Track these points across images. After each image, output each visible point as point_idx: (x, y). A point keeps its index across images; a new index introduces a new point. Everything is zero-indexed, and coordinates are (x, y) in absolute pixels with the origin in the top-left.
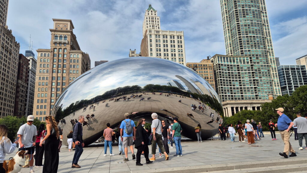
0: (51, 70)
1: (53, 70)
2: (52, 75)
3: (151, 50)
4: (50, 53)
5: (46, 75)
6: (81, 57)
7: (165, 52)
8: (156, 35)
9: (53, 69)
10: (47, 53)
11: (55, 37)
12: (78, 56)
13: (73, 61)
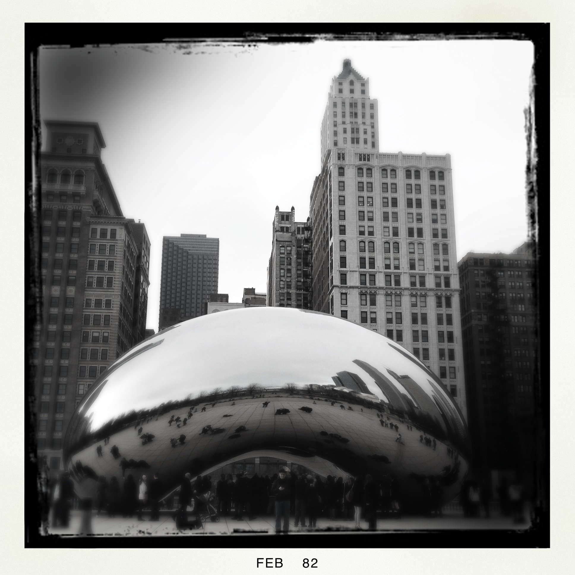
3: (342, 216)
6: (123, 237)
7: (386, 224)
8: (360, 169)
12: (113, 234)
13: (97, 249)
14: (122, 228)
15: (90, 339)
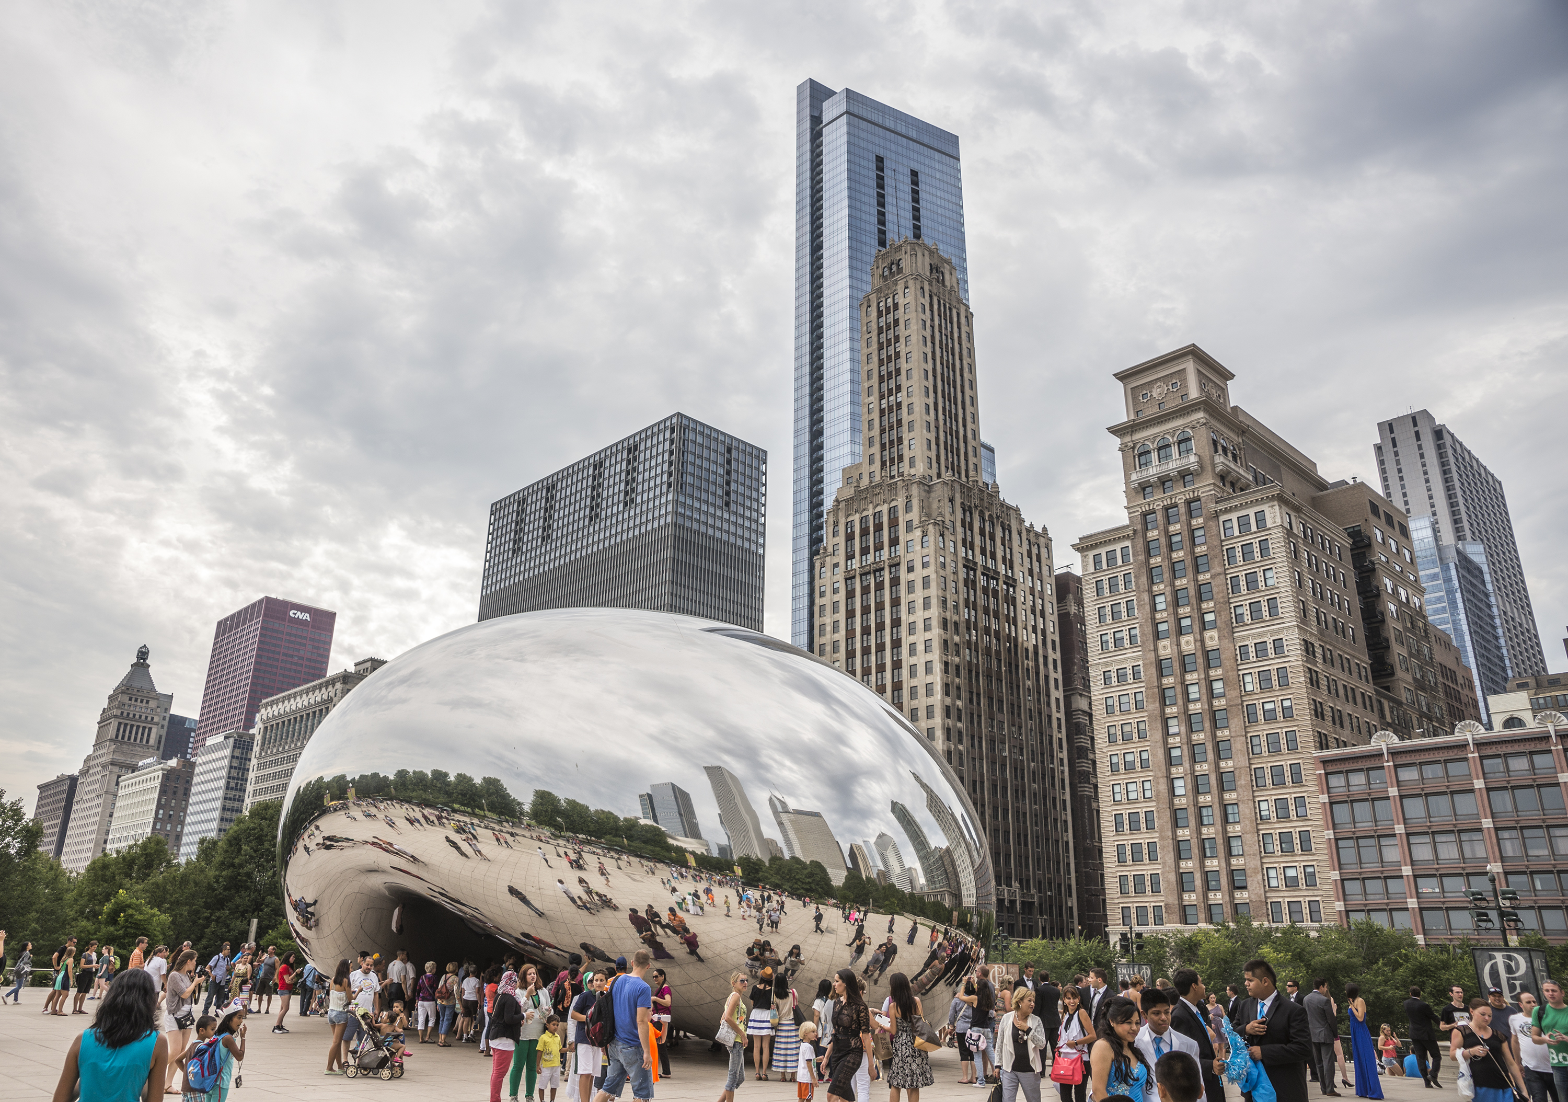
0: (1149, 629)
1: (1156, 625)
2: (1156, 650)
4: (1127, 543)
5: (1130, 657)
9: (1153, 618)
10: (1118, 547)
11: (1140, 455)
12: (1260, 519)
13: (1239, 554)
14: (1272, 506)
15: (1261, 717)
